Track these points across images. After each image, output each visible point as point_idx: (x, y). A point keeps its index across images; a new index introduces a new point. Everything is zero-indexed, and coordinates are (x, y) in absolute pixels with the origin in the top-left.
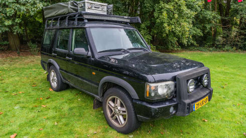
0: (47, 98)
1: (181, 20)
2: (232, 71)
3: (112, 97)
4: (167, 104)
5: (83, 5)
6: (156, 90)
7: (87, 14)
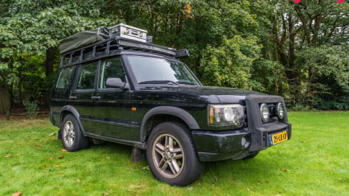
0: (60, 158)
1: (235, 68)
2: (310, 128)
3: (162, 136)
4: (238, 133)
5: (117, 30)
6: (222, 113)
7: (123, 40)
